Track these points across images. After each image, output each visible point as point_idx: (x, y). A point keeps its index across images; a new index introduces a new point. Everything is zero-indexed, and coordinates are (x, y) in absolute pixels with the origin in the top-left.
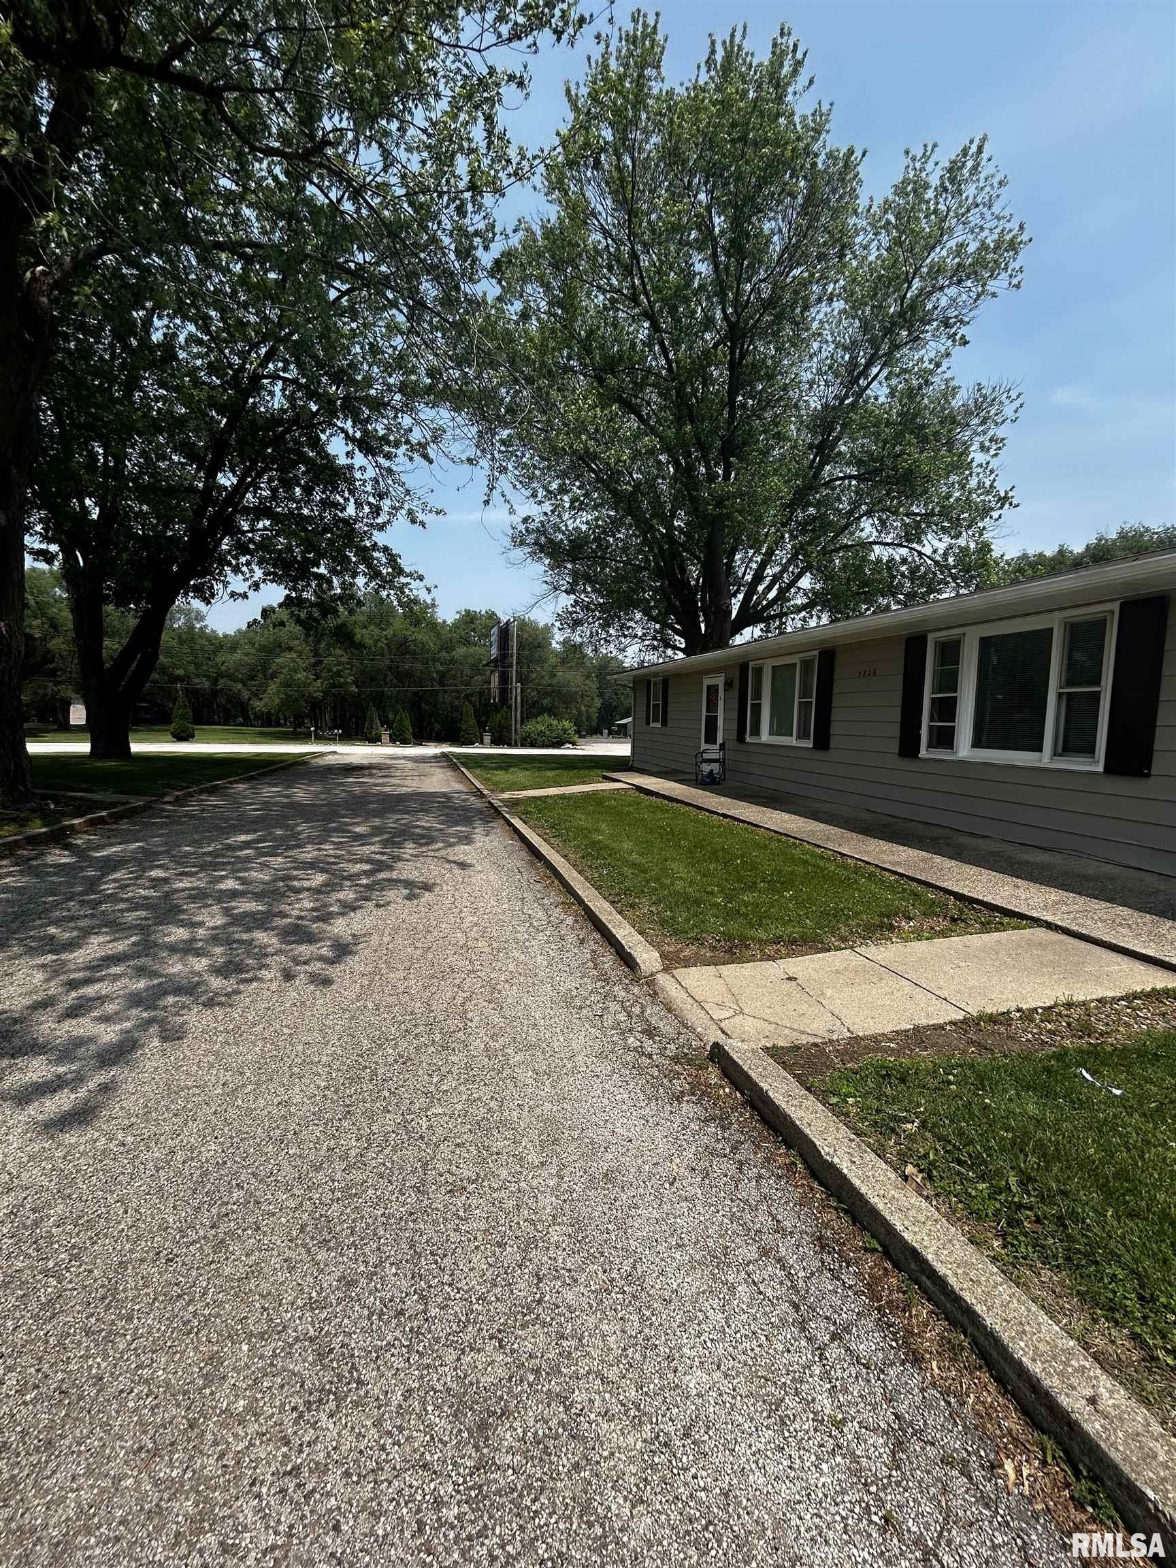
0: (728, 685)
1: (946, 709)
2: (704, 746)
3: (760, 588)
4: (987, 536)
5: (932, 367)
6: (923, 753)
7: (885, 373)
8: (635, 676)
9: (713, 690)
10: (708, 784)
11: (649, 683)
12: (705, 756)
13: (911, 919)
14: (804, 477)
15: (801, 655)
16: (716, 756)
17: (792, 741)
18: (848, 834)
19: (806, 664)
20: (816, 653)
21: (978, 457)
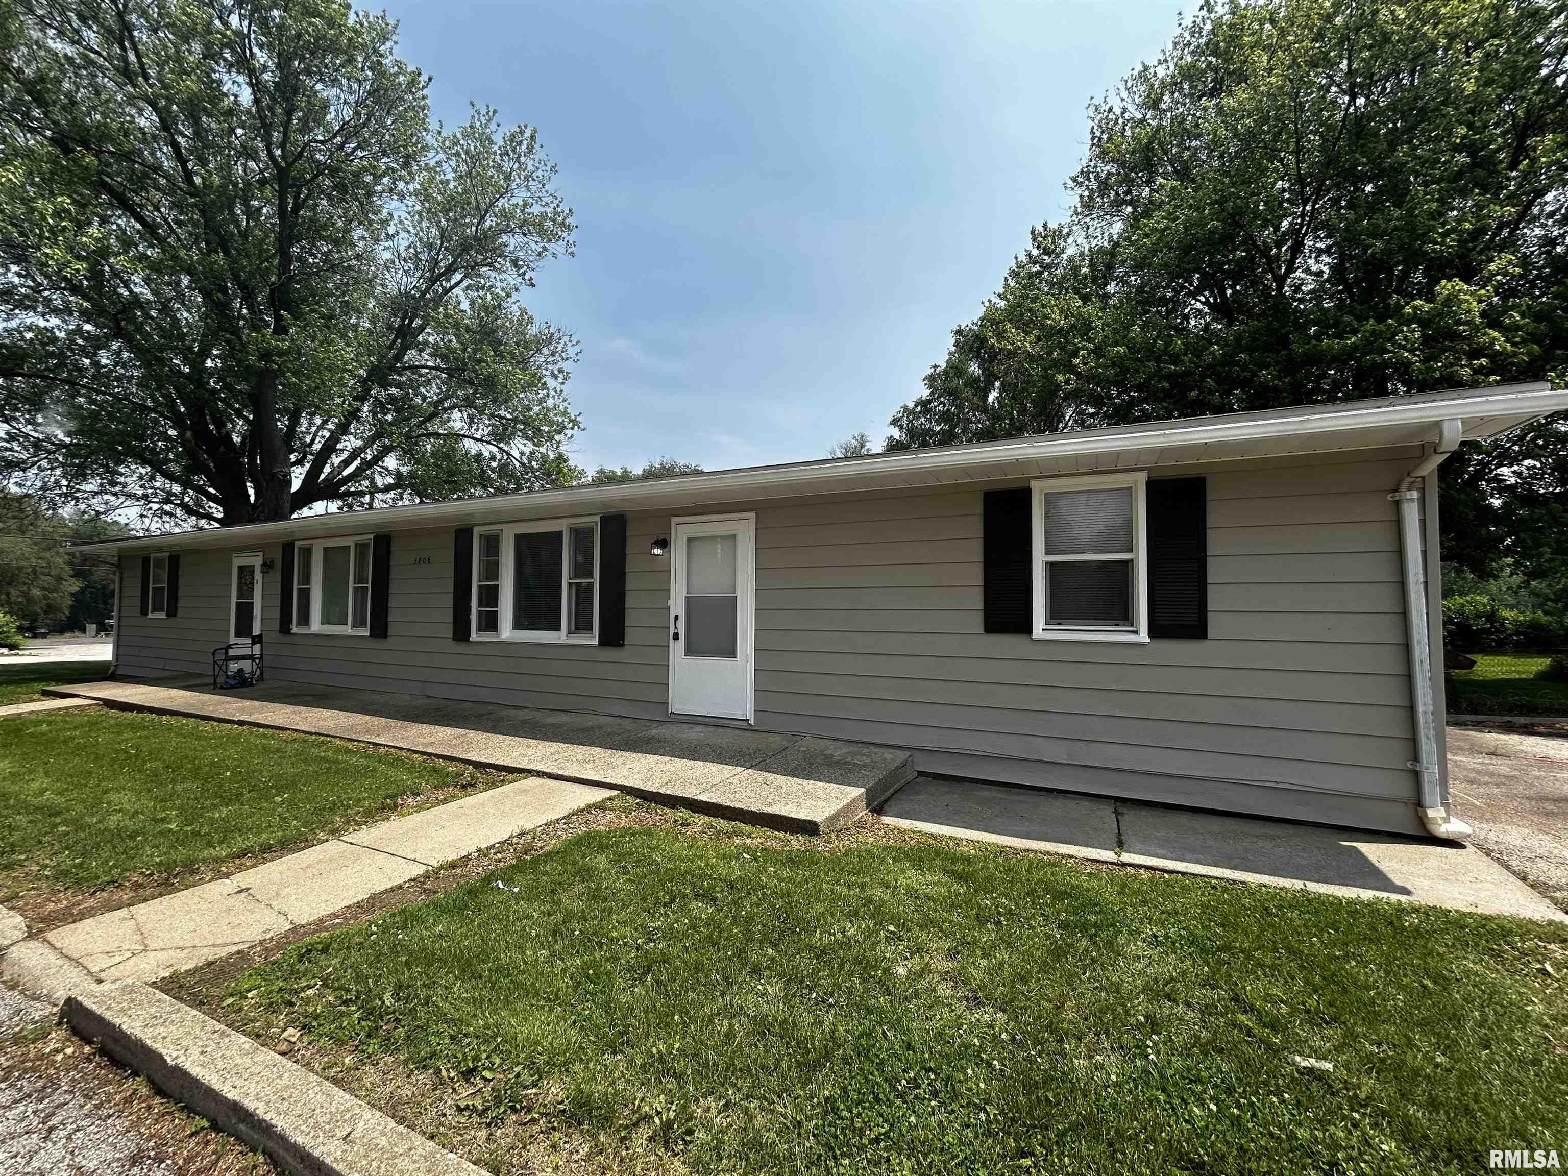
0: (267, 566)
1: (490, 596)
2: (233, 640)
3: (336, 460)
4: (562, 449)
5: (504, 294)
6: (474, 636)
7: (465, 283)
8: (121, 550)
9: (245, 572)
10: (232, 687)
11: (146, 560)
12: (231, 653)
13: (418, 794)
14: (382, 357)
15: (359, 538)
16: (247, 652)
17: (347, 630)
18: (392, 722)
19: (361, 548)
20: (372, 536)
21: (551, 382)
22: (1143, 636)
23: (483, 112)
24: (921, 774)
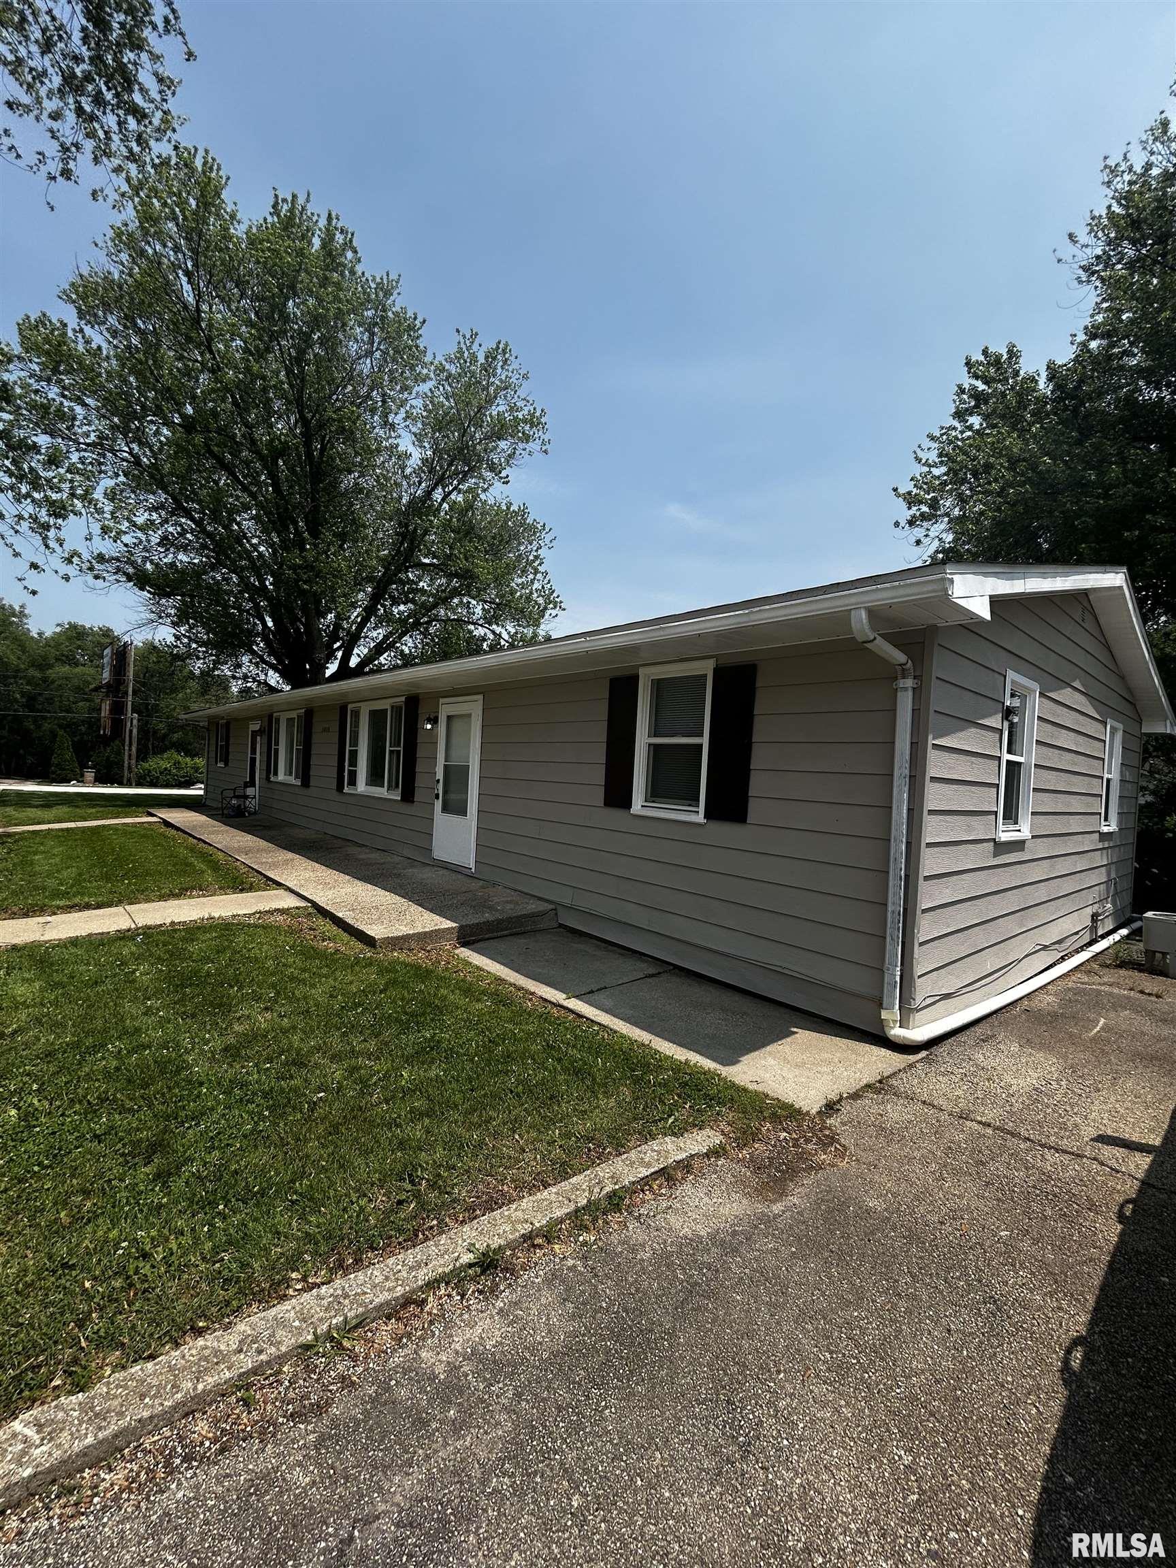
22: (700, 818)
23: (468, 336)
24: (561, 926)
